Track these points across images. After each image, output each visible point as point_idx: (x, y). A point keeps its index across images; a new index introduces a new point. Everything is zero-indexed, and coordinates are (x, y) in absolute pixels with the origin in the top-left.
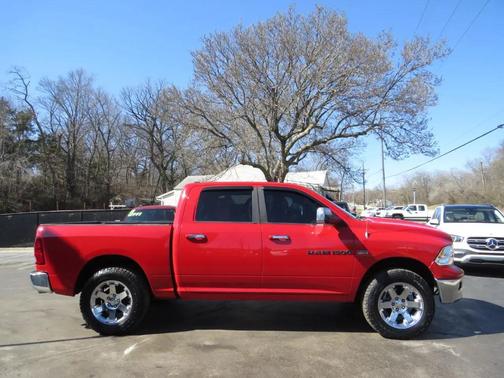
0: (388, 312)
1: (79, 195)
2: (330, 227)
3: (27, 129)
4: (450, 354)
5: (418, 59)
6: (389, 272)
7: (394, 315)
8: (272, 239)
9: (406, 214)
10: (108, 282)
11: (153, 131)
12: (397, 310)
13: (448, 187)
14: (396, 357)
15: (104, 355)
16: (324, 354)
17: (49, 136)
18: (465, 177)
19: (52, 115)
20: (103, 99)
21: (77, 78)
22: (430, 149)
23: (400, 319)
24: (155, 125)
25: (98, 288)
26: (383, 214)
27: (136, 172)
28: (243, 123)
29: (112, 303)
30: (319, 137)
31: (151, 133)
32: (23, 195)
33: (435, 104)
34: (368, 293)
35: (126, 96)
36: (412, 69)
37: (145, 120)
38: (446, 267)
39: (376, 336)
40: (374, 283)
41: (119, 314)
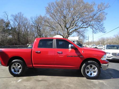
0: (88, 72)
1: (20, 42)
2: (73, 50)
3: (8, 26)
4: (104, 84)
5: (101, 8)
6: (88, 62)
7: (89, 73)
8: (57, 53)
9: (98, 47)
10: (15, 63)
11: (38, 27)
12: (90, 72)
13: (109, 41)
14: (89, 84)
15: (12, 82)
16: (69, 83)
17: (13, 28)
18: (113, 39)
19: (14, 23)
20: (26, 19)
21: (20, 14)
22: (104, 31)
23: (91, 74)
24: (38, 25)
25: (13, 65)
26: (93, 47)
27: (34, 37)
28: (57, 24)
29: (17, 68)
30: (77, 28)
31: (37, 27)
32: (7, 42)
33: (105, 20)
34: (83, 67)
35: (32, 18)
36: (100, 11)
37: (36, 24)
38: (104, 60)
39: (85, 78)
40: (84, 64)
41: (18, 71)
